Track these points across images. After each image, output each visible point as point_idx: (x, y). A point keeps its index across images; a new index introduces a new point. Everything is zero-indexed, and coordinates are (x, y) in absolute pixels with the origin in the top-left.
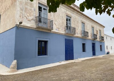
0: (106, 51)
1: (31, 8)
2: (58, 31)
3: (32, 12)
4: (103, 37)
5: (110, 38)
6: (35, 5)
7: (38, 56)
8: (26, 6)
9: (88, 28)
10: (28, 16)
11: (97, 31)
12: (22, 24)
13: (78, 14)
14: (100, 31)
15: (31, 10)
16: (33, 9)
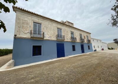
0: (94, 49)
1: (27, 26)
2: (51, 38)
3: (28, 28)
4: (90, 40)
5: (96, 41)
6: (31, 24)
7: (33, 56)
8: (23, 25)
9: (76, 35)
10: (24, 31)
11: (85, 37)
12: (17, 36)
13: (67, 27)
14: (87, 36)
15: (27, 27)
16: (28, 26)
